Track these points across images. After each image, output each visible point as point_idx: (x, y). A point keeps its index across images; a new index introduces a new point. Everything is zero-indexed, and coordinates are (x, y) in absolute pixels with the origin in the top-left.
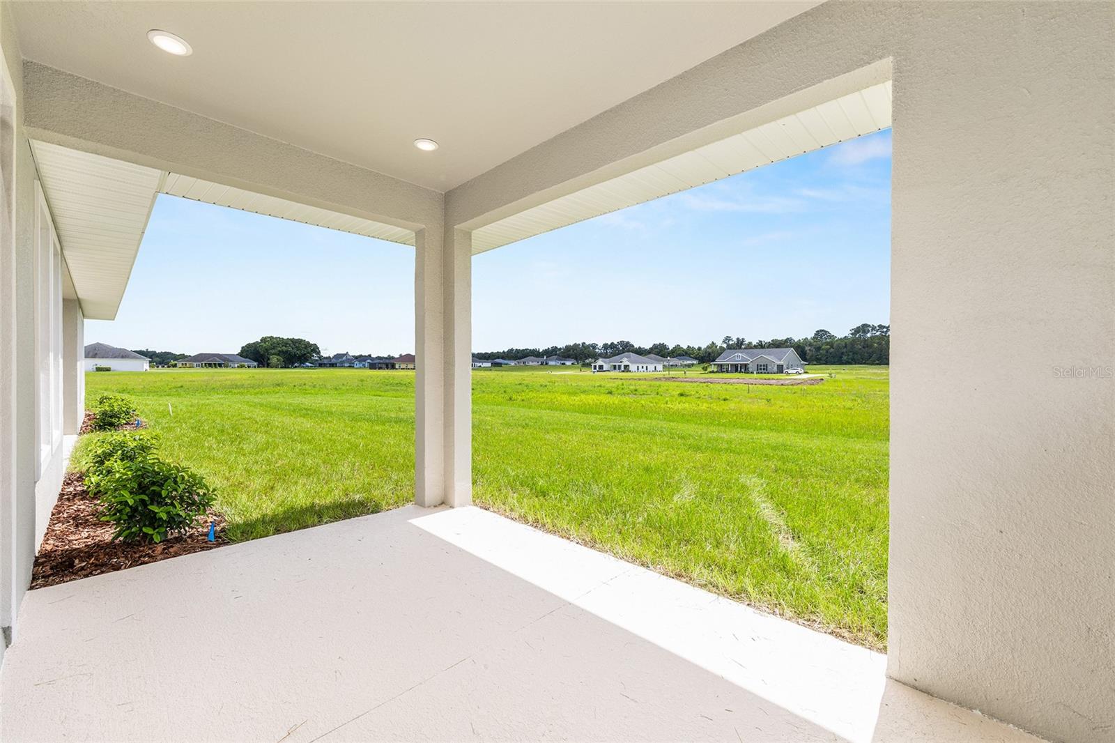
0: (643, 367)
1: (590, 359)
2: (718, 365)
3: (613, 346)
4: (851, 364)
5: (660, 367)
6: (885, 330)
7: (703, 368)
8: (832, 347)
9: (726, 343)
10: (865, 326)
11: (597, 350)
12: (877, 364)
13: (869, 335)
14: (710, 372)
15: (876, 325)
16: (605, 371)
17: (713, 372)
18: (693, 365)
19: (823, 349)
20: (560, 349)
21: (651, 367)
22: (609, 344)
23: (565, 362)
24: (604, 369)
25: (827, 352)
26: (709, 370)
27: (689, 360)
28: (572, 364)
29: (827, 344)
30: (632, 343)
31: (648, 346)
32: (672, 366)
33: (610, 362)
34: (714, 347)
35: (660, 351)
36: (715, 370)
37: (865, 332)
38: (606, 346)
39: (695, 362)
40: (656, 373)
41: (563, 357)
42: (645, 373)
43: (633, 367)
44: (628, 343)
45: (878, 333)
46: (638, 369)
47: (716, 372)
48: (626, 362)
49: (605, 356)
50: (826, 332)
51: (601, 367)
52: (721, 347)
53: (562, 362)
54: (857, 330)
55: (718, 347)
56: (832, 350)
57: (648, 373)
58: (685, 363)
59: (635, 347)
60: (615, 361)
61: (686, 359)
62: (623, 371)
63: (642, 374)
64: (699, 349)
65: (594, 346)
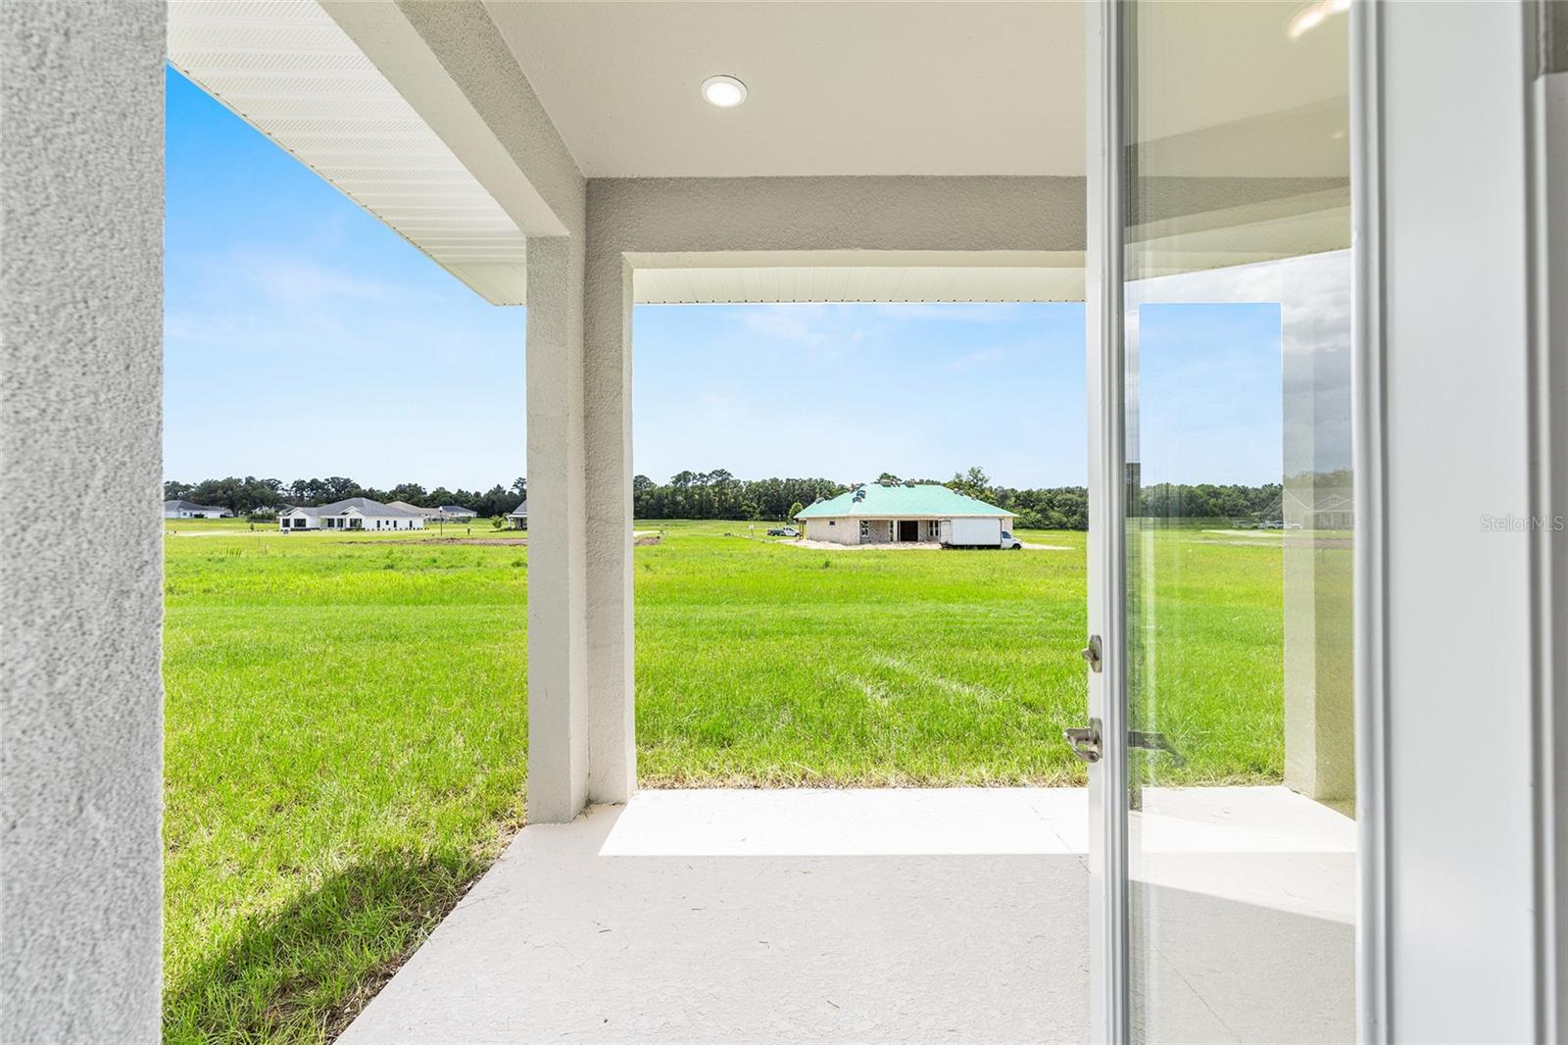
0: (387, 523)
1: (265, 508)
2: (517, 519)
3: (314, 485)
4: (672, 518)
5: (418, 522)
6: (705, 479)
7: (495, 524)
8: (652, 496)
9: (517, 487)
10: (686, 473)
11: (279, 492)
12: (699, 519)
13: (690, 484)
14: (506, 530)
15: (697, 474)
16: (309, 530)
17: (509, 529)
18: (469, 518)
19: (643, 500)
20: (187, 487)
21: (403, 523)
22: (308, 481)
23: (203, 513)
24: (308, 526)
25: (647, 503)
26: (503, 527)
27: (462, 511)
28: (222, 516)
29: (648, 493)
30: (355, 481)
31: (387, 487)
32: (435, 520)
33: (320, 514)
34: (500, 494)
35: (411, 495)
36: (513, 527)
37: (687, 481)
38: (300, 486)
39: (472, 514)
40: (412, 531)
41: (197, 502)
42: (393, 533)
43: (368, 523)
44: (347, 481)
45: (699, 483)
46: (379, 526)
47: (515, 529)
48: (354, 513)
49: (300, 502)
50: (646, 478)
51: (300, 523)
52: (510, 493)
53: (198, 513)
54: (678, 478)
55: (507, 493)
56: (652, 500)
57: (398, 533)
58: (456, 516)
59: (363, 489)
60: (331, 511)
61: (457, 510)
62: (349, 530)
63: (388, 533)
64: (477, 494)
65: (273, 485)
